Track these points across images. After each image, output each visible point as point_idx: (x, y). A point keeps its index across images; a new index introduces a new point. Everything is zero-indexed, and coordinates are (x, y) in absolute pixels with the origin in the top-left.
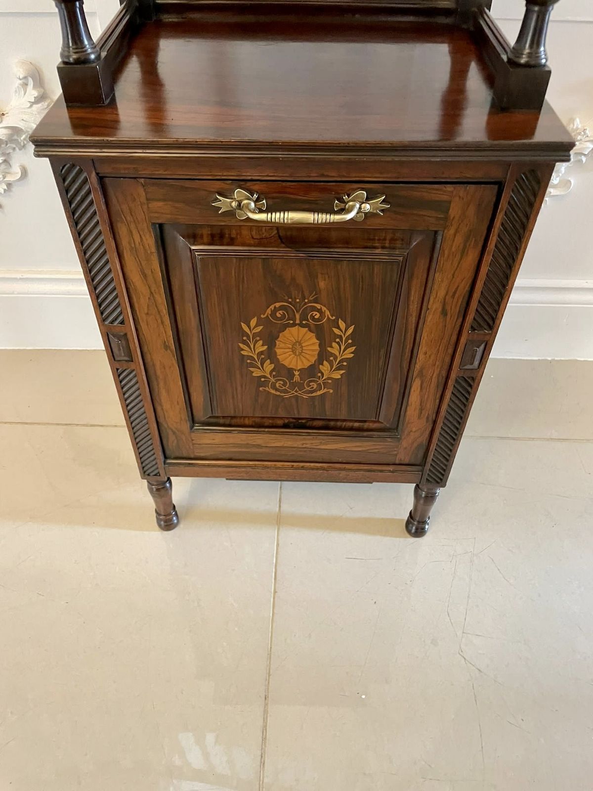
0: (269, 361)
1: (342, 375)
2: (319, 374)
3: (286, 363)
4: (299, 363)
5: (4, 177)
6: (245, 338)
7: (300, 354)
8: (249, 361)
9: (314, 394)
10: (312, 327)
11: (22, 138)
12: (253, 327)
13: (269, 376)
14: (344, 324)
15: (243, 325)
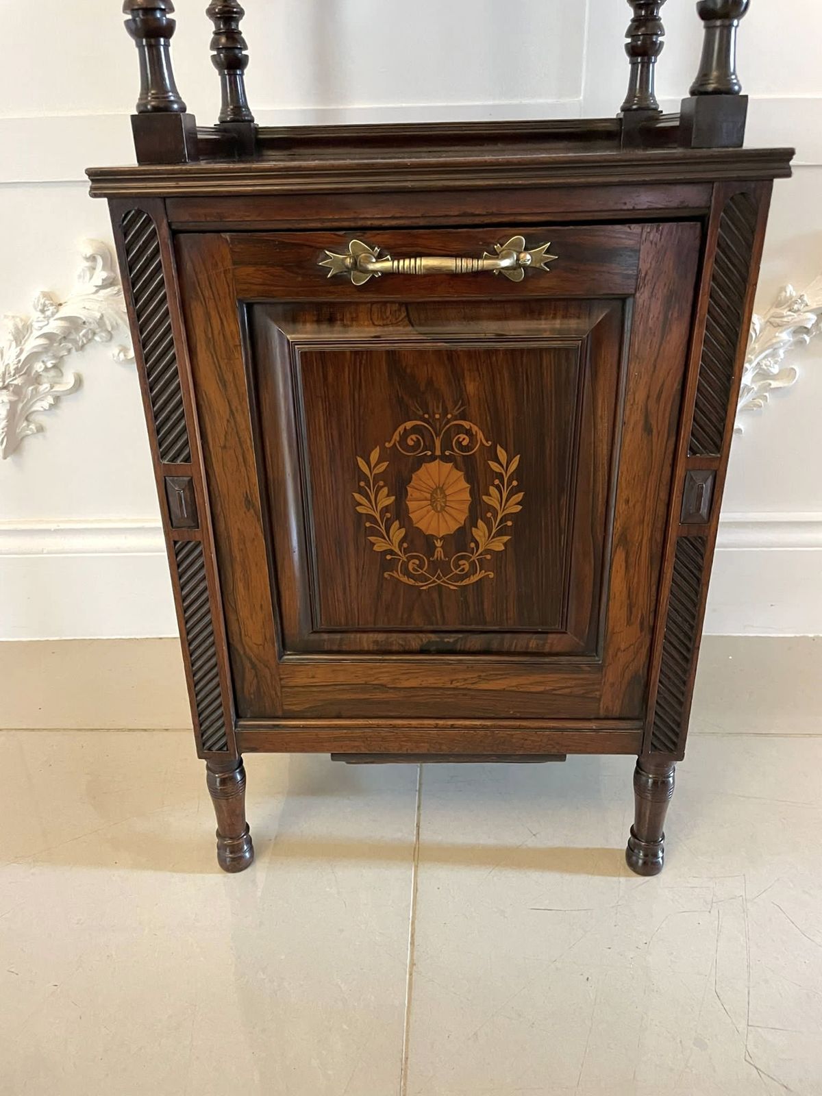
0: (397, 523)
1: (505, 544)
2: (473, 545)
3: (422, 525)
4: (442, 525)
5: (52, 387)
6: (362, 484)
7: (443, 509)
8: (368, 524)
9: (466, 582)
10: (460, 460)
11: (81, 334)
12: (373, 464)
13: (397, 550)
14: (505, 454)
15: (360, 460)
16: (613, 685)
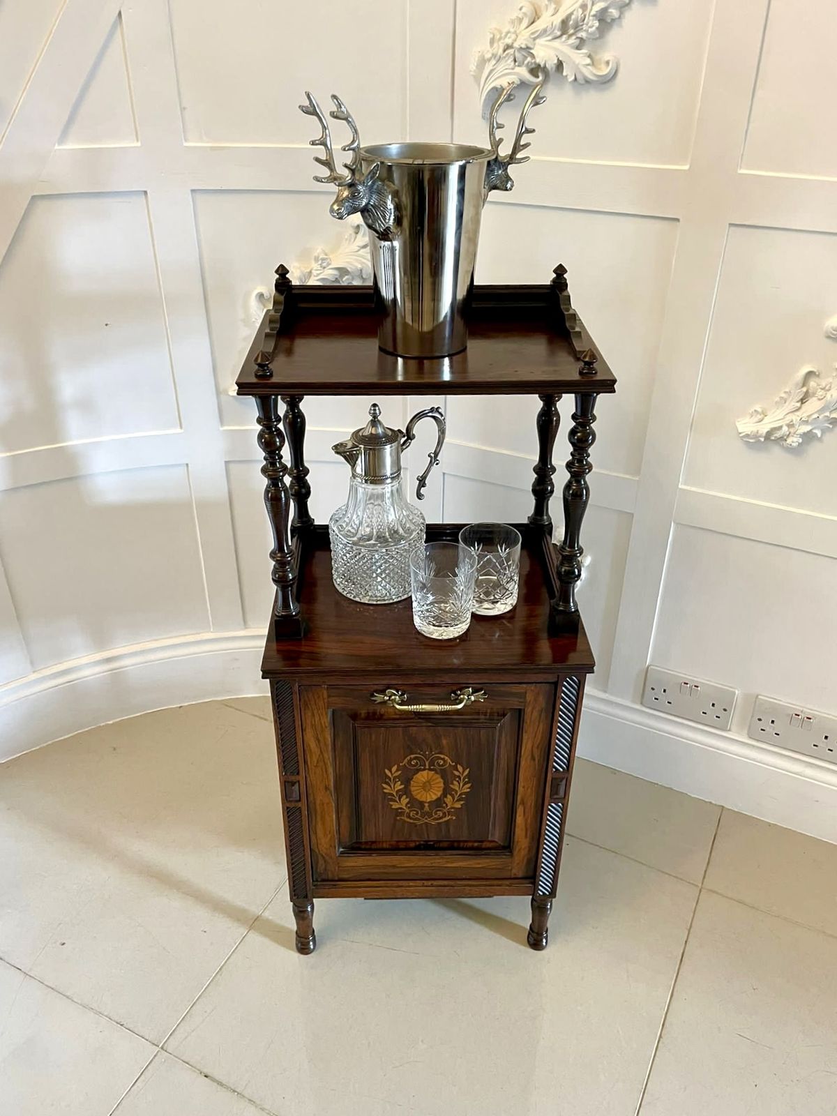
0: (405, 796)
1: (462, 805)
2: (444, 805)
3: (418, 797)
4: (429, 797)
6: (387, 780)
7: (429, 790)
8: (389, 797)
9: (441, 821)
10: (438, 770)
12: (394, 771)
13: (404, 808)
14: (461, 768)
15: (387, 771)
16: (518, 864)
